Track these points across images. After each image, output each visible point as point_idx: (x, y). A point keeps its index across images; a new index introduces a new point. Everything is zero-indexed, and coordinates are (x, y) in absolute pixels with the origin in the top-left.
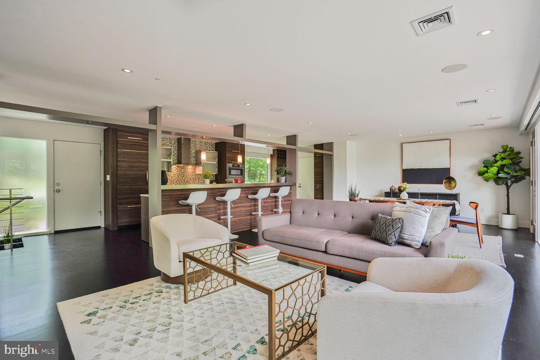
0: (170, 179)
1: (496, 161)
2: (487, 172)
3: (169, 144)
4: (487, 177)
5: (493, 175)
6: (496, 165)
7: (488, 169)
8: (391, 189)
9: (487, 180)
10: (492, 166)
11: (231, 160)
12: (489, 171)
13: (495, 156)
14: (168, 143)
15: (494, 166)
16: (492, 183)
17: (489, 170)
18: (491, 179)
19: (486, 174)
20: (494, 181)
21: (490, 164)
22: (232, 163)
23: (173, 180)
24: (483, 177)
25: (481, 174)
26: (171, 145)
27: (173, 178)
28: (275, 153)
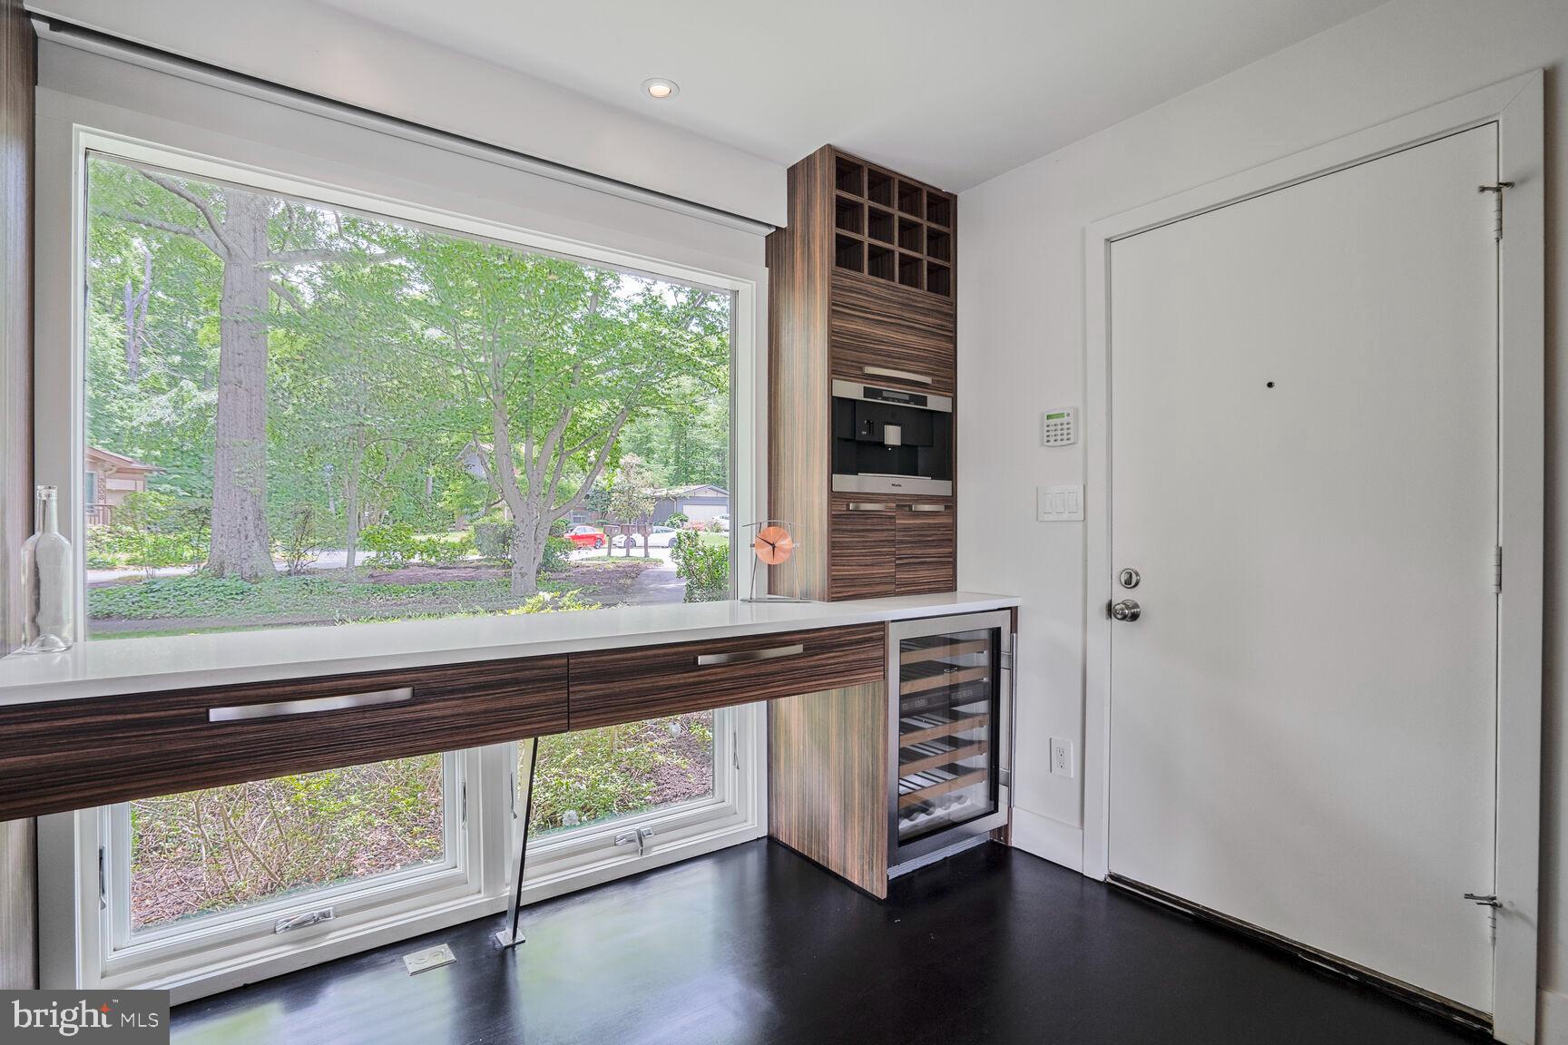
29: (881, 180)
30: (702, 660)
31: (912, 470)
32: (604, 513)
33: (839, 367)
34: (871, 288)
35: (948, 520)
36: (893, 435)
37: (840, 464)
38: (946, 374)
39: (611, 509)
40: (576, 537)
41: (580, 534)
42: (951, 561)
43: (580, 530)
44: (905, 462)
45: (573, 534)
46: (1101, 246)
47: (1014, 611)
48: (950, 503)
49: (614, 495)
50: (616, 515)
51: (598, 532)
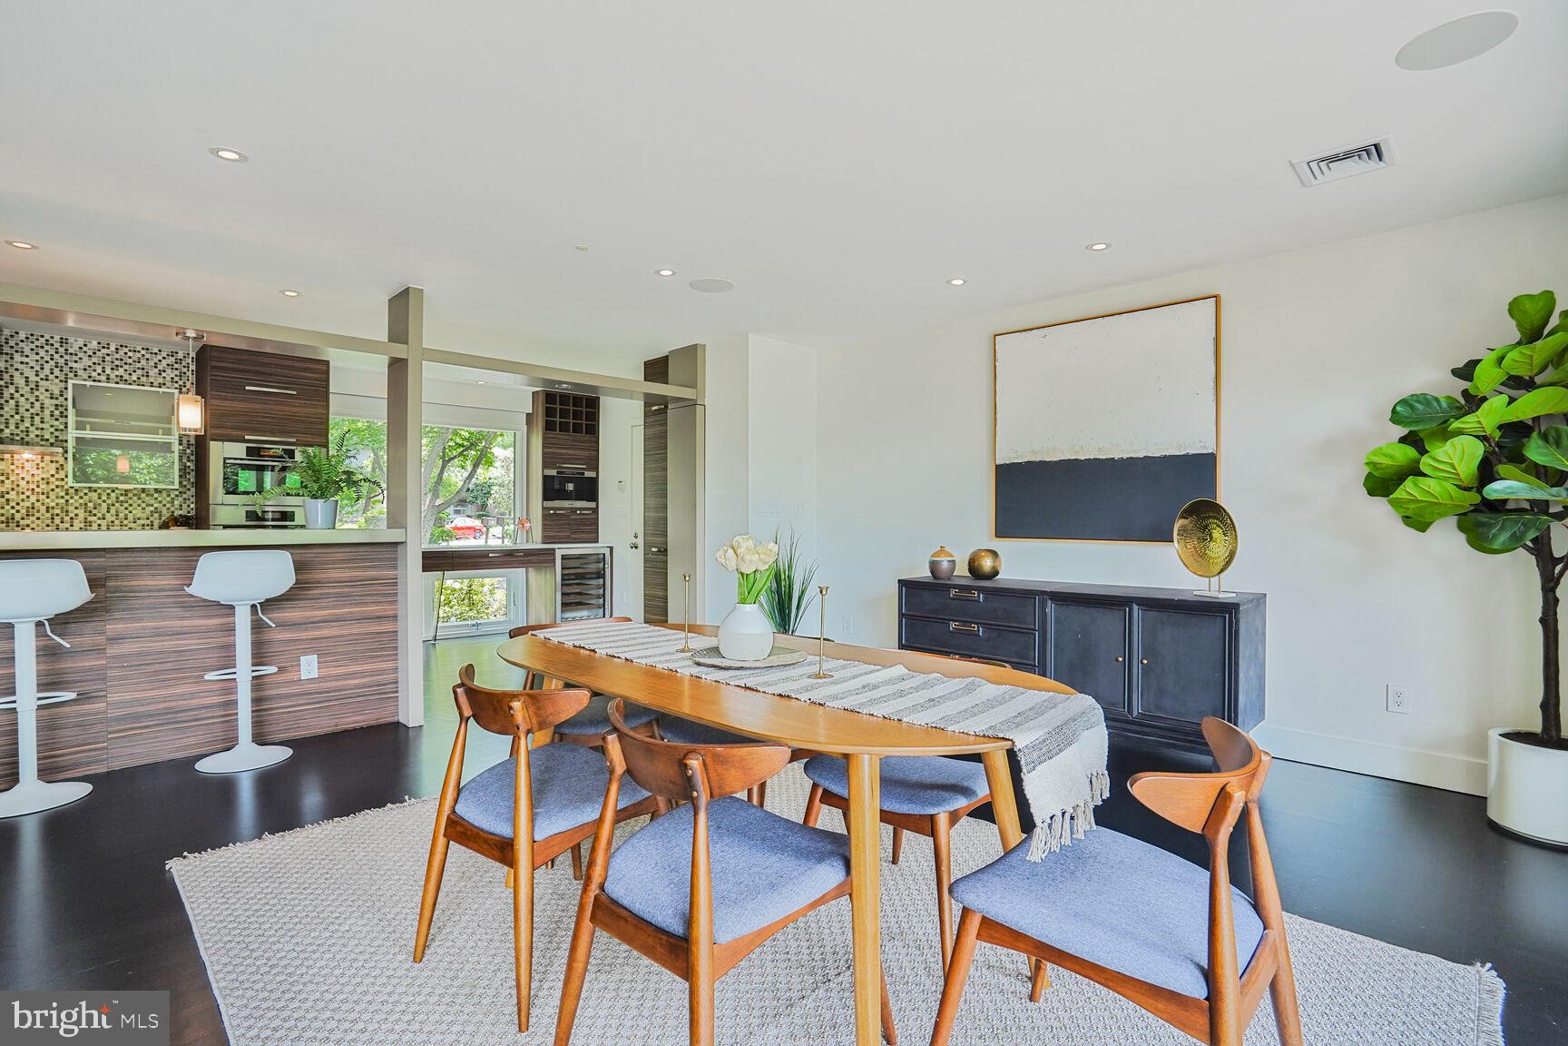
1: (1473, 402)
2: (1415, 471)
4: (1417, 501)
5: (1454, 491)
6: (1469, 422)
7: (1423, 451)
8: (934, 567)
9: (1418, 520)
10: (1445, 434)
11: (237, 428)
12: (1425, 463)
13: (1466, 372)
15: (1460, 432)
16: (1446, 538)
17: (1425, 459)
18: (1441, 515)
19: (1409, 484)
20: (1461, 528)
21: (1431, 419)
22: (249, 441)
24: (1396, 504)
25: (1382, 484)
28: (537, 406)
29: (564, 398)
30: (490, 555)
31: (578, 499)
32: (484, 506)
33: (545, 465)
34: (560, 436)
35: (595, 516)
36: (570, 487)
37: (546, 497)
38: (594, 463)
39: (490, 501)
40: (456, 528)
41: (459, 526)
42: (597, 531)
43: (461, 521)
44: (579, 496)
45: (453, 525)
46: (630, 428)
47: (611, 548)
48: (596, 511)
49: (494, 488)
50: (496, 507)
51: (477, 523)
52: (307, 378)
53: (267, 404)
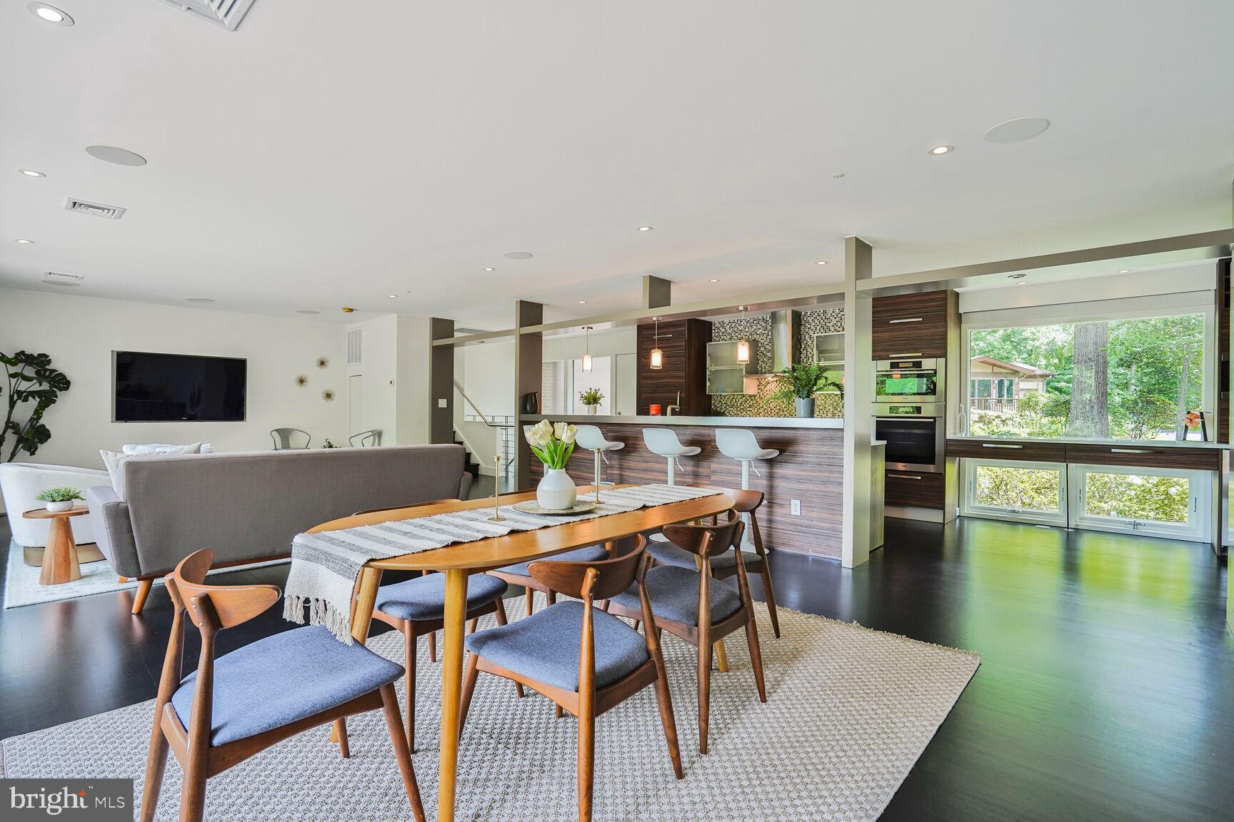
0: (765, 407)
3: (763, 332)
11: (885, 351)
14: (761, 330)
23: (769, 409)
26: (766, 332)
27: (771, 406)
30: (1113, 450)
52: (932, 307)
53: (903, 331)
